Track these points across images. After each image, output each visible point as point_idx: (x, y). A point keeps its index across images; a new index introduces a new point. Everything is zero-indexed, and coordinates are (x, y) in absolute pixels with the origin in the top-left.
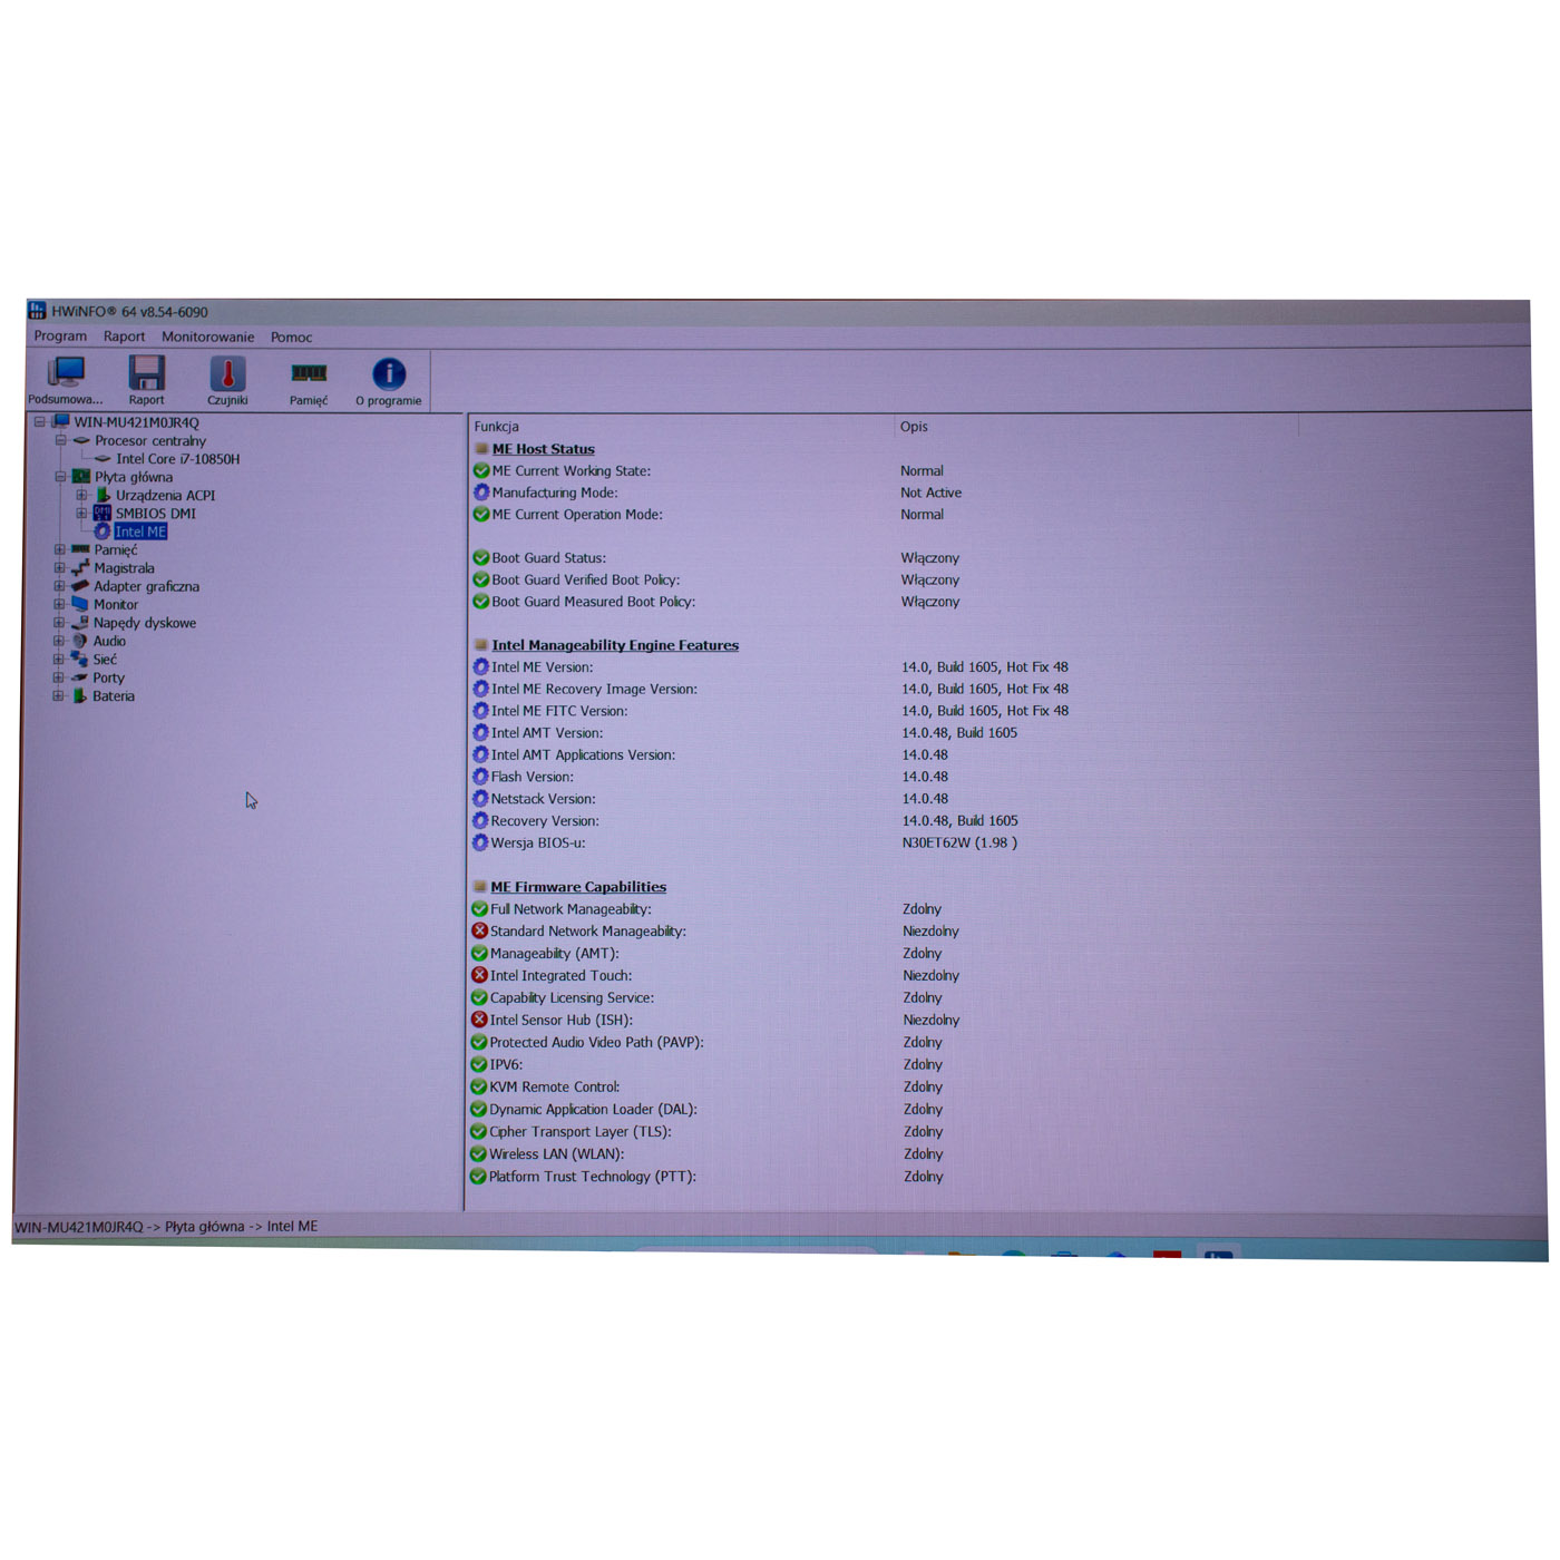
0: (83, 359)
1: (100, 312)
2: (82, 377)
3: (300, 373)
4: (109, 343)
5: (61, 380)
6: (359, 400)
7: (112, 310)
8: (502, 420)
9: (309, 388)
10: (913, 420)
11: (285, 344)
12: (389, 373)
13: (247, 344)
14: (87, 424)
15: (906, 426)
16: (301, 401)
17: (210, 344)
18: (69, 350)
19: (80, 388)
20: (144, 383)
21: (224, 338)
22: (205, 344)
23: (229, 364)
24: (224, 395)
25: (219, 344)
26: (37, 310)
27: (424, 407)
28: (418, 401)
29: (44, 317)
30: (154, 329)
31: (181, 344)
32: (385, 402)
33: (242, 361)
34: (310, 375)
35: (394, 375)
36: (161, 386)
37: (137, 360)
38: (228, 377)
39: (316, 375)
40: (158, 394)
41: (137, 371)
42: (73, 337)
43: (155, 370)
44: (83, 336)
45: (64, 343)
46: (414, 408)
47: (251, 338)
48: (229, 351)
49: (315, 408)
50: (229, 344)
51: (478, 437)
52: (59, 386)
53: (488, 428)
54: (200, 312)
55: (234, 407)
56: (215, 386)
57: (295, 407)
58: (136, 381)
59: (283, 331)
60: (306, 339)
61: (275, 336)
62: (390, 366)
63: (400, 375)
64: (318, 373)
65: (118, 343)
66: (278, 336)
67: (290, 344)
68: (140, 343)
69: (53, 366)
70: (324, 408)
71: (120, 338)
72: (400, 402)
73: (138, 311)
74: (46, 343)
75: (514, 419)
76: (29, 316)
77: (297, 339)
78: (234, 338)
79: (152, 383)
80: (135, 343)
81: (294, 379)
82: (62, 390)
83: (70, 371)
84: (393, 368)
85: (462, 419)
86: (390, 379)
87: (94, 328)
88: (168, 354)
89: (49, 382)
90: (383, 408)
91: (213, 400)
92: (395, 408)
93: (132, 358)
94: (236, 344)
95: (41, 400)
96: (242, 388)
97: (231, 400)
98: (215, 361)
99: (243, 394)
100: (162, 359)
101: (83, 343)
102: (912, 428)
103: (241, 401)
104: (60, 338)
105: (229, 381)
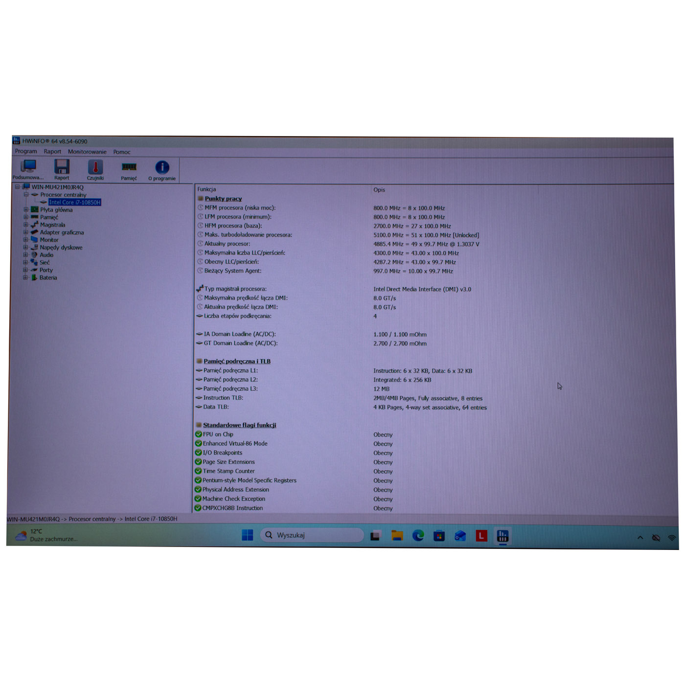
0: (35, 161)
1: (43, 141)
2: (35, 168)
3: (126, 167)
4: (46, 154)
5: (26, 170)
6: (150, 178)
7: (47, 141)
8: (209, 186)
9: (129, 173)
10: (379, 187)
11: (119, 155)
12: (162, 167)
13: (104, 155)
14: (37, 188)
15: (376, 190)
16: (126, 179)
17: (88, 154)
18: (30, 157)
19: (35, 173)
20: (61, 171)
21: (94, 152)
22: (86, 155)
23: (96, 163)
24: (94, 176)
25: (92, 155)
26: (16, 140)
27: (177, 181)
28: (174, 179)
29: (19, 143)
30: (65, 149)
31: (76, 154)
32: (161, 179)
33: (101, 162)
34: (129, 168)
35: (164, 168)
36: (68, 172)
37: (58, 161)
38: (96, 168)
39: (132, 168)
40: (66, 175)
41: (58, 166)
42: (31, 152)
43: (65, 165)
44: (35, 151)
45: (27, 154)
46: (173, 181)
47: (104, 152)
48: (95, 157)
49: (132, 181)
50: (96, 155)
51: (199, 193)
52: (26, 172)
53: (203, 190)
54: (84, 142)
55: (98, 181)
56: (90, 172)
57: (124, 181)
58: (57, 170)
59: (119, 149)
60: (128, 153)
61: (115, 152)
62: (163, 164)
63: (167, 168)
64: (133, 167)
65: (49, 154)
66: (116, 152)
67: (121, 155)
68: (59, 154)
69: (23, 163)
70: (135, 181)
71: (51, 152)
72: (167, 179)
73: (58, 141)
74: (20, 154)
75: (214, 186)
76: (13, 143)
77: (124, 153)
78: (98, 152)
79: (64, 171)
80: (57, 154)
81: (123, 169)
82: (26, 174)
83: (29, 166)
84: (164, 165)
85: (193, 185)
86: (163, 170)
87: (40, 149)
88: (71, 159)
89: (21, 170)
90: (160, 182)
91: (89, 178)
92: (165, 181)
93: (56, 160)
94: (99, 155)
95: (18, 178)
96: (101, 173)
97: (97, 178)
98: (90, 162)
99: (102, 175)
100: (68, 161)
101: (35, 154)
102: (378, 190)
103: (101, 178)
104: (26, 152)
105: (96, 170)
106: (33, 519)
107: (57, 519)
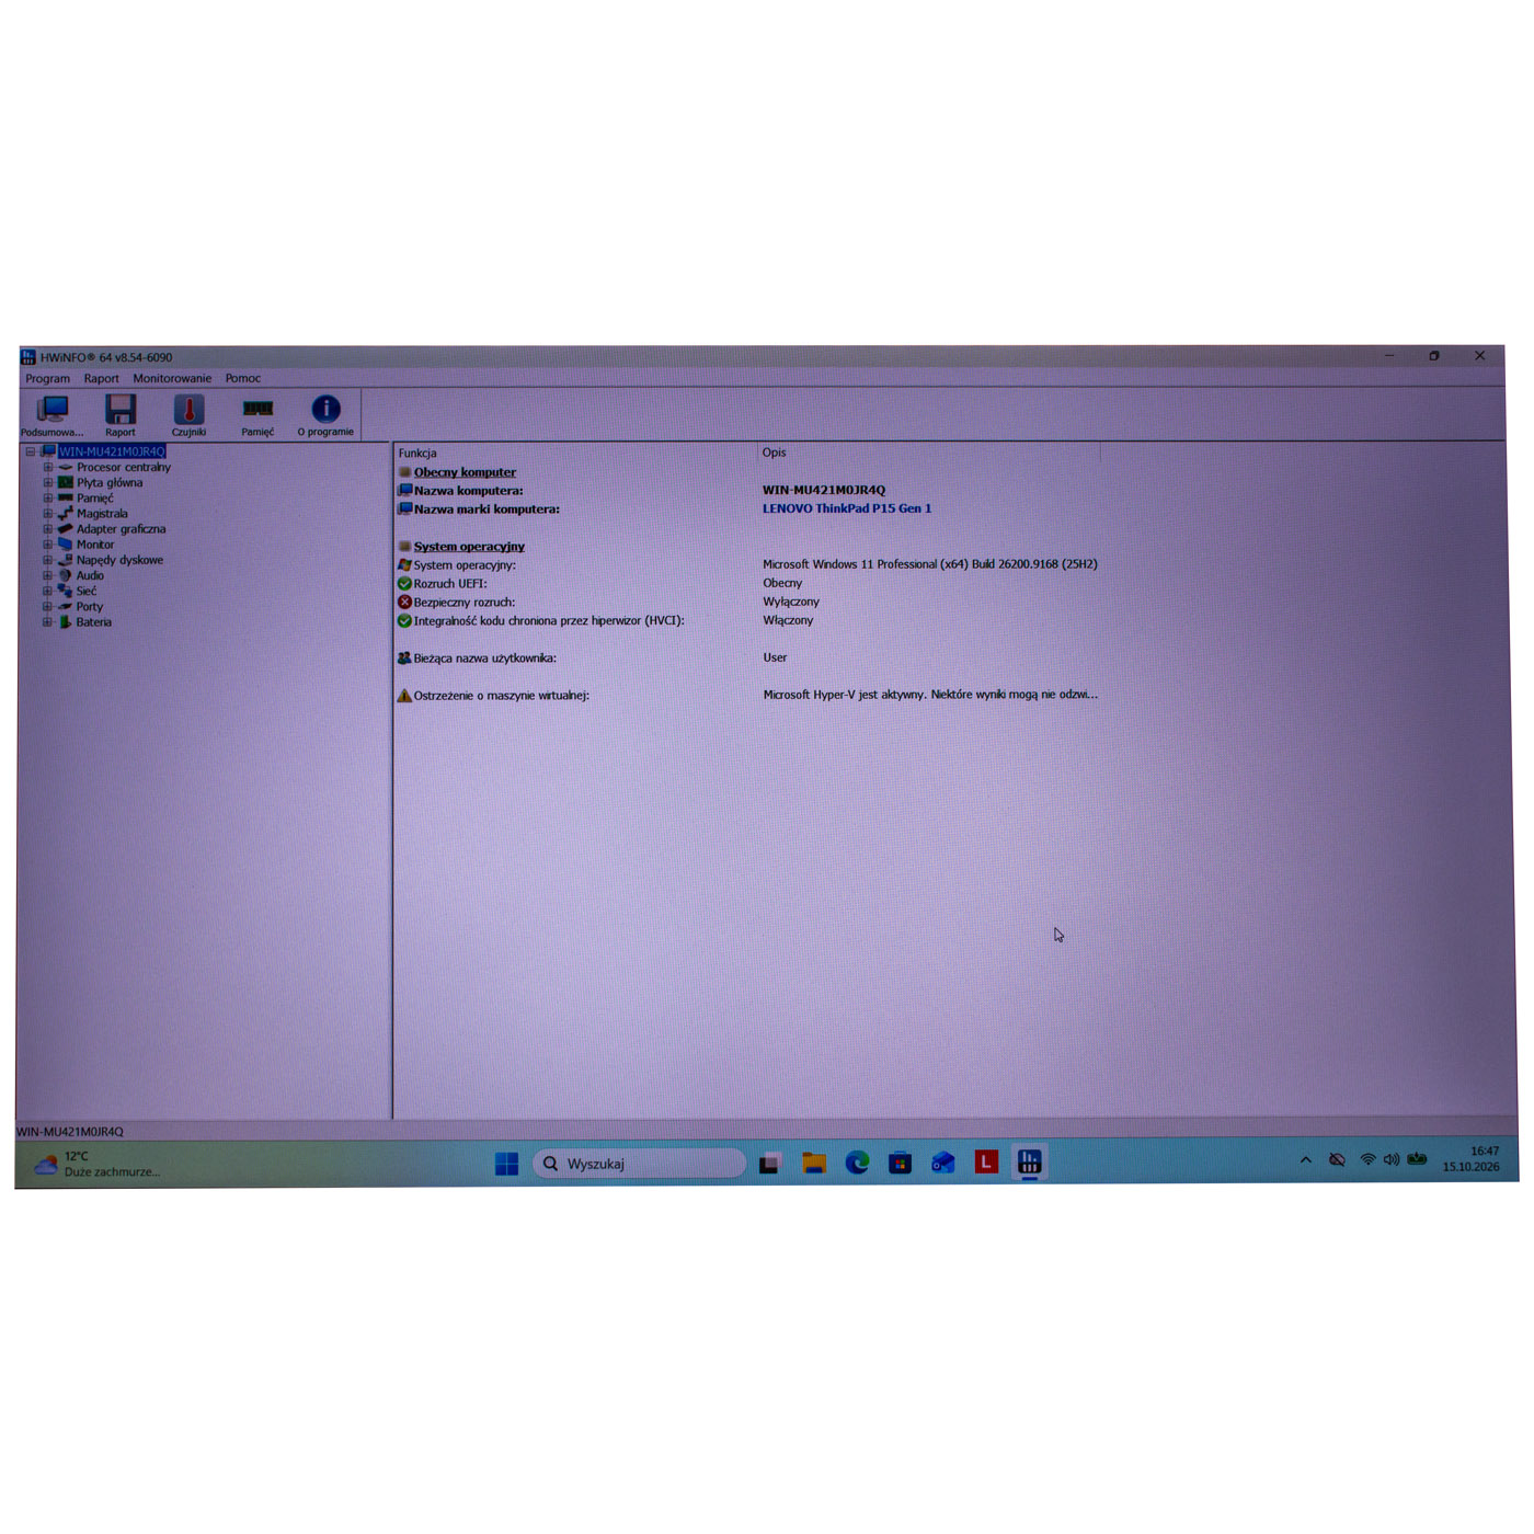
0: (66, 398)
1: (82, 358)
2: (66, 413)
3: (251, 408)
4: (89, 384)
5: (49, 416)
6: (301, 431)
7: (91, 357)
8: (422, 447)
9: (258, 421)
10: (773, 446)
11: (237, 384)
12: (326, 408)
13: (205, 384)
14: (70, 454)
15: (767, 452)
16: (251, 433)
17: (174, 384)
18: (55, 391)
19: (64, 423)
20: (118, 418)
21: (186, 379)
22: (170, 384)
23: (190, 401)
24: (186, 428)
25: (182, 384)
26: (28, 356)
27: (356, 437)
28: (350, 432)
29: (34, 363)
30: (126, 373)
31: (150, 384)
32: (323, 432)
33: (201, 399)
34: (259, 411)
35: (330, 409)
36: (133, 421)
37: (113, 399)
38: (190, 412)
39: (264, 410)
40: (130, 427)
41: (113, 408)
42: (58, 380)
43: (128, 407)
44: (67, 379)
45: (50, 385)
46: (348, 438)
47: (208, 379)
48: (189, 390)
49: (263, 438)
50: (189, 384)
51: (401, 462)
52: (47, 421)
53: (410, 455)
54: (165, 357)
55: (195, 438)
56: (179, 420)
57: (246, 438)
58: (111, 416)
59: (236, 372)
60: (255, 379)
61: (229, 377)
62: (327, 402)
63: (336, 410)
64: (265, 408)
65: (96, 385)
66: (232, 378)
67: (242, 384)
68: (115, 384)
69: (42, 404)
70: (270, 438)
71: (97, 380)
72: (336, 432)
73: (113, 357)
74: (36, 384)
75: (433, 447)
76: (22, 362)
77: (248, 380)
78: (194, 379)
79: (125, 418)
80: (111, 384)
81: (245, 414)
82: (48, 425)
83: (54, 408)
84: (329, 404)
85: (389, 445)
86: (327, 414)
87: (76, 373)
88: (140, 394)
89: (38, 418)
90: (321, 438)
91: (176, 432)
92: (331, 438)
93: (109, 397)
94: (195, 384)
95: (32, 433)
96: (201, 421)
97: (192, 432)
98: (178, 399)
99: (203, 427)
100: (133, 397)
101: (67, 385)
102: (773, 454)
103: (201, 432)
104: (48, 380)
105: (190, 416)
106: (69, 1131)
107: (119, 1132)
